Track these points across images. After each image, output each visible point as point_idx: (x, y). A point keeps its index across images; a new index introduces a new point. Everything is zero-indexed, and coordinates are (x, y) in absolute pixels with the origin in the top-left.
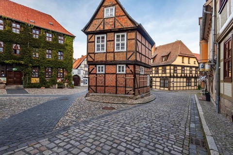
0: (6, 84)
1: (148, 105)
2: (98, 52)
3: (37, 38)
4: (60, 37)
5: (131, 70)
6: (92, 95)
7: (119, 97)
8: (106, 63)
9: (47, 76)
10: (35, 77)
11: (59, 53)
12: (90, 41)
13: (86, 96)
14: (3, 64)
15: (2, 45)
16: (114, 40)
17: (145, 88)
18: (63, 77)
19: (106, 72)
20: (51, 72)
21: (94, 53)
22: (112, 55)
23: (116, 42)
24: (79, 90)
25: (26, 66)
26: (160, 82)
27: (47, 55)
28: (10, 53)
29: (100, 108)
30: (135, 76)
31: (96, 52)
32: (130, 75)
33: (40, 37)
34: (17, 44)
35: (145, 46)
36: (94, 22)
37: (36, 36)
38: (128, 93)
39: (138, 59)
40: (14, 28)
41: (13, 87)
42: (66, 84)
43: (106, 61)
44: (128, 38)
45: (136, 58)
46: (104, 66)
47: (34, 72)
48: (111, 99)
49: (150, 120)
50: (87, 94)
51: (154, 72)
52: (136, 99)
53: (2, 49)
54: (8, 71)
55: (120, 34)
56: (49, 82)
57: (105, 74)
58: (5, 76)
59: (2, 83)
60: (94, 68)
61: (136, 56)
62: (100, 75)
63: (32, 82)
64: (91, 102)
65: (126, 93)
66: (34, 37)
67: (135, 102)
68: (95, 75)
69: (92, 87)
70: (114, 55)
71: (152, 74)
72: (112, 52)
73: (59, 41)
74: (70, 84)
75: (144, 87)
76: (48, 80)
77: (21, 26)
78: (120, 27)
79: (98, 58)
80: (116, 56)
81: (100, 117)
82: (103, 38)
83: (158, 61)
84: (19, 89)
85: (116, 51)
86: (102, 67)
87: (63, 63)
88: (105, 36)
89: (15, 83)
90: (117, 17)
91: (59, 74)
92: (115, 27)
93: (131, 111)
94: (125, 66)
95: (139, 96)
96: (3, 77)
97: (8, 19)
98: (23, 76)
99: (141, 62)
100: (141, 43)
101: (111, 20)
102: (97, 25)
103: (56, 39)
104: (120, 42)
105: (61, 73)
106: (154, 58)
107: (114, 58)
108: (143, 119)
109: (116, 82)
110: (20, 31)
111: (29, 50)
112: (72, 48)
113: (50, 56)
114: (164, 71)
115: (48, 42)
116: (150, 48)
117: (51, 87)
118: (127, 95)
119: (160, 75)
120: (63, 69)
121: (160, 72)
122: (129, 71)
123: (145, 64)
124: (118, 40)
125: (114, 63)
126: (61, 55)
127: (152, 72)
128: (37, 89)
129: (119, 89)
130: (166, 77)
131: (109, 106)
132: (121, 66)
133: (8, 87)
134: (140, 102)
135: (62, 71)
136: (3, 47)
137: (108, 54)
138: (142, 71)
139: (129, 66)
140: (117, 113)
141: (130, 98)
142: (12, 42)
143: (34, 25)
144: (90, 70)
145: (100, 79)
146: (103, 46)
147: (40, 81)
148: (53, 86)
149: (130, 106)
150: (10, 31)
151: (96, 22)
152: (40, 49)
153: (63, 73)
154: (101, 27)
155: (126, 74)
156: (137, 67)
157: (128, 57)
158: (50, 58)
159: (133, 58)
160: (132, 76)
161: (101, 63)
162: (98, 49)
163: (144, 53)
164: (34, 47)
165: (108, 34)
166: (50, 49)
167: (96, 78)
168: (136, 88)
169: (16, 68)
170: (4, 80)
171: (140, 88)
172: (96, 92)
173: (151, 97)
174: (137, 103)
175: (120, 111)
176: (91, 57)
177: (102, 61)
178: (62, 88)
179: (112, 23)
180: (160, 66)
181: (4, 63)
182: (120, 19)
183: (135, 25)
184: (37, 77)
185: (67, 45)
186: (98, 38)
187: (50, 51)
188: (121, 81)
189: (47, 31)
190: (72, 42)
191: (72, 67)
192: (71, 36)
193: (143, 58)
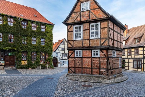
0: (4, 66)
1: (120, 84)
2: (76, 39)
3: (25, 28)
4: (42, 26)
5: (104, 54)
6: (72, 75)
7: (95, 77)
8: (83, 49)
9: (33, 59)
10: (24, 60)
11: (42, 39)
12: (70, 30)
13: (67, 76)
14: (2, 51)
15: (2, 36)
16: (89, 29)
17: (118, 70)
18: (45, 60)
19: (83, 56)
20: (36, 56)
21: (73, 41)
22: (88, 42)
23: (91, 31)
24: (58, 70)
25: (18, 51)
26: (133, 63)
27: (33, 42)
28: (7, 41)
29: (80, 86)
30: (108, 59)
31: (74, 39)
32: (103, 59)
33: (28, 28)
34: (11, 34)
35: (117, 32)
36: (73, 15)
37: (24, 27)
38: (102, 73)
39: (111, 45)
40: (9, 22)
41: (9, 68)
42: (47, 65)
43: (83, 47)
44: (102, 27)
45: (109, 44)
46: (81, 51)
47: (23, 56)
48: (88, 78)
49: (120, 95)
50: (67, 75)
51: (126, 53)
52: (109, 79)
53: (1, 39)
54: (6, 56)
55: (95, 24)
56: (34, 64)
57: (82, 58)
58: (4, 60)
59: (1, 65)
60: (73, 53)
61: (109, 42)
62: (78, 59)
63: (22, 64)
64: (72, 81)
65: (101, 73)
66: (23, 28)
67: (108, 81)
68: (74, 59)
69: (72, 69)
70: (90, 42)
71: (125, 55)
72: (88, 39)
73: (42, 29)
74: (50, 65)
75: (116, 68)
76: (33, 62)
77: (14, 20)
78: (94, 18)
79: (76, 45)
80: (91, 42)
81: (82, 92)
82: (80, 27)
83: (131, 43)
84: (13, 70)
85: (91, 38)
86: (80, 52)
87: (45, 47)
88: (82, 26)
89: (10, 65)
90: (91, 10)
91: (42, 57)
92: (90, 18)
93: (105, 88)
94: (99, 51)
95: (112, 77)
96: (2, 60)
97: (5, 15)
98: (16, 60)
99: (113, 47)
100: (113, 30)
101: (86, 13)
102: (75, 18)
103: (39, 29)
104: (95, 31)
105: (43, 56)
106: (126, 41)
107: (90, 45)
108: (115, 94)
109: (92, 64)
110: (14, 24)
111: (20, 39)
112: (52, 34)
113: (35, 42)
114: (137, 53)
115: (33, 31)
116: (122, 33)
117: (36, 68)
118: (101, 76)
119: (133, 56)
120: (45, 52)
121: (133, 53)
122: (102, 55)
123: (117, 48)
124: (93, 29)
125: (89, 49)
126: (44, 41)
127: (125, 53)
128: (26, 70)
129: (94, 70)
130: (139, 58)
131: (87, 84)
132: (96, 50)
133: (6, 68)
134: (112, 82)
135: (44, 55)
136: (2, 38)
137: (84, 41)
138: (114, 54)
139: (103, 50)
140: (94, 89)
141: (104, 78)
142: (8, 33)
143: (23, 18)
144: (70, 55)
145: (78, 62)
146: (80, 34)
147: (28, 63)
148: (38, 67)
149: (105, 85)
150: (7, 25)
151: (74, 15)
152: (28, 37)
153: (45, 56)
154: (79, 19)
155: (100, 58)
156: (109, 51)
157: (102, 43)
158: (35, 44)
159: (106, 44)
160: (106, 59)
161: (79, 48)
162: (76, 37)
163: (115, 39)
164: (23, 36)
165: (84, 24)
166: (35, 37)
167: (75, 61)
168: (110, 70)
169: (11, 53)
170: (3, 62)
171: (112, 69)
172: (75, 73)
173: (123, 78)
174: (111, 82)
175: (96, 88)
176: (70, 44)
177: (79, 47)
178: (44, 69)
179: (87, 16)
180: (133, 48)
181: (3, 49)
182: (94, 11)
183: (108, 16)
184: (26, 60)
185: (48, 32)
186: (76, 28)
187: (35, 39)
188: (96, 63)
189: (33, 22)
190: (52, 29)
191: (52, 51)
192: (51, 25)
193: (115, 43)
